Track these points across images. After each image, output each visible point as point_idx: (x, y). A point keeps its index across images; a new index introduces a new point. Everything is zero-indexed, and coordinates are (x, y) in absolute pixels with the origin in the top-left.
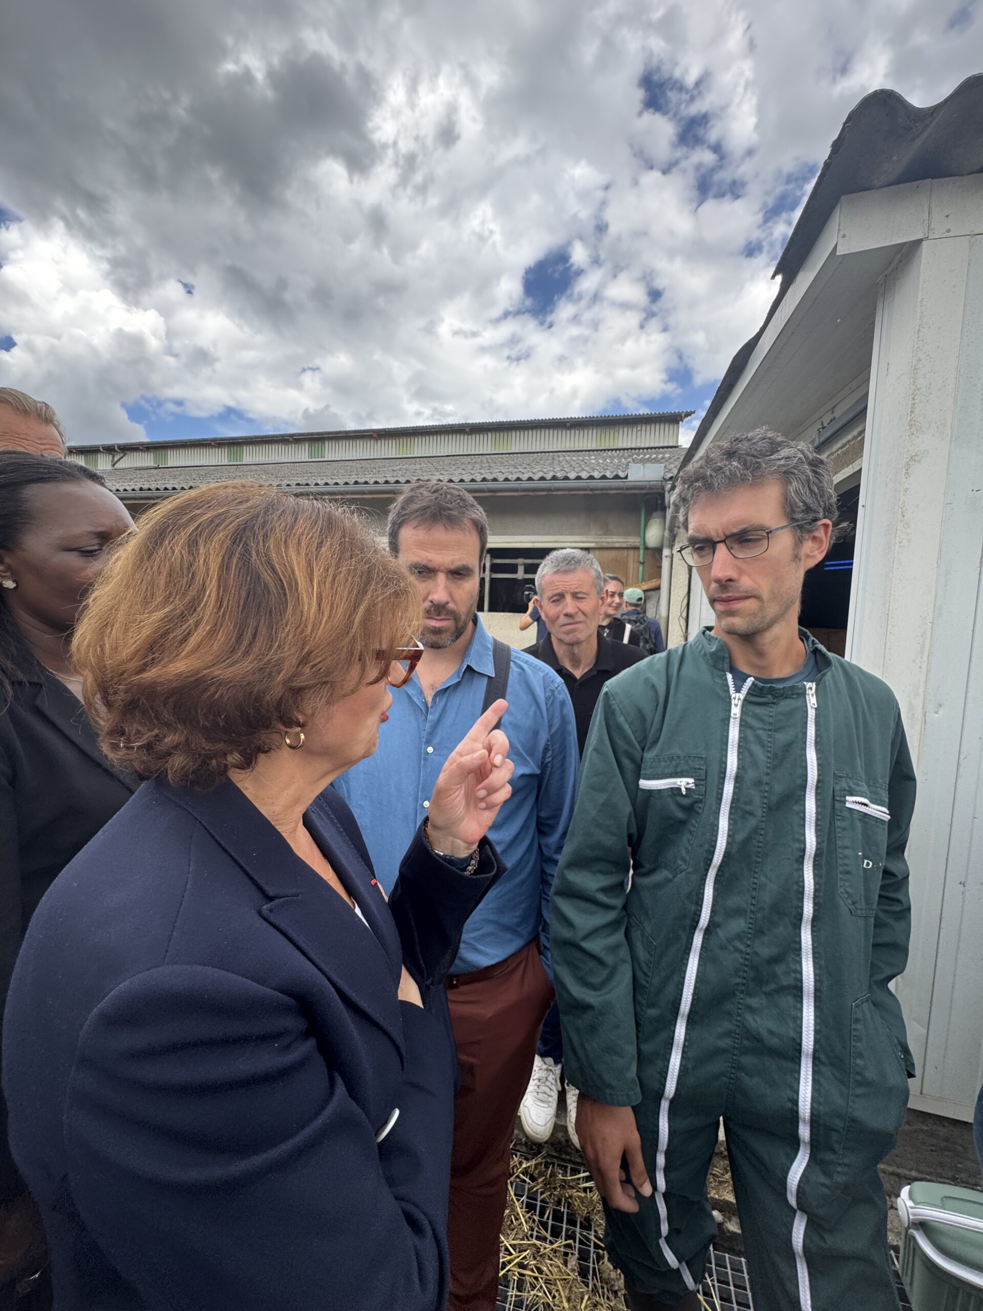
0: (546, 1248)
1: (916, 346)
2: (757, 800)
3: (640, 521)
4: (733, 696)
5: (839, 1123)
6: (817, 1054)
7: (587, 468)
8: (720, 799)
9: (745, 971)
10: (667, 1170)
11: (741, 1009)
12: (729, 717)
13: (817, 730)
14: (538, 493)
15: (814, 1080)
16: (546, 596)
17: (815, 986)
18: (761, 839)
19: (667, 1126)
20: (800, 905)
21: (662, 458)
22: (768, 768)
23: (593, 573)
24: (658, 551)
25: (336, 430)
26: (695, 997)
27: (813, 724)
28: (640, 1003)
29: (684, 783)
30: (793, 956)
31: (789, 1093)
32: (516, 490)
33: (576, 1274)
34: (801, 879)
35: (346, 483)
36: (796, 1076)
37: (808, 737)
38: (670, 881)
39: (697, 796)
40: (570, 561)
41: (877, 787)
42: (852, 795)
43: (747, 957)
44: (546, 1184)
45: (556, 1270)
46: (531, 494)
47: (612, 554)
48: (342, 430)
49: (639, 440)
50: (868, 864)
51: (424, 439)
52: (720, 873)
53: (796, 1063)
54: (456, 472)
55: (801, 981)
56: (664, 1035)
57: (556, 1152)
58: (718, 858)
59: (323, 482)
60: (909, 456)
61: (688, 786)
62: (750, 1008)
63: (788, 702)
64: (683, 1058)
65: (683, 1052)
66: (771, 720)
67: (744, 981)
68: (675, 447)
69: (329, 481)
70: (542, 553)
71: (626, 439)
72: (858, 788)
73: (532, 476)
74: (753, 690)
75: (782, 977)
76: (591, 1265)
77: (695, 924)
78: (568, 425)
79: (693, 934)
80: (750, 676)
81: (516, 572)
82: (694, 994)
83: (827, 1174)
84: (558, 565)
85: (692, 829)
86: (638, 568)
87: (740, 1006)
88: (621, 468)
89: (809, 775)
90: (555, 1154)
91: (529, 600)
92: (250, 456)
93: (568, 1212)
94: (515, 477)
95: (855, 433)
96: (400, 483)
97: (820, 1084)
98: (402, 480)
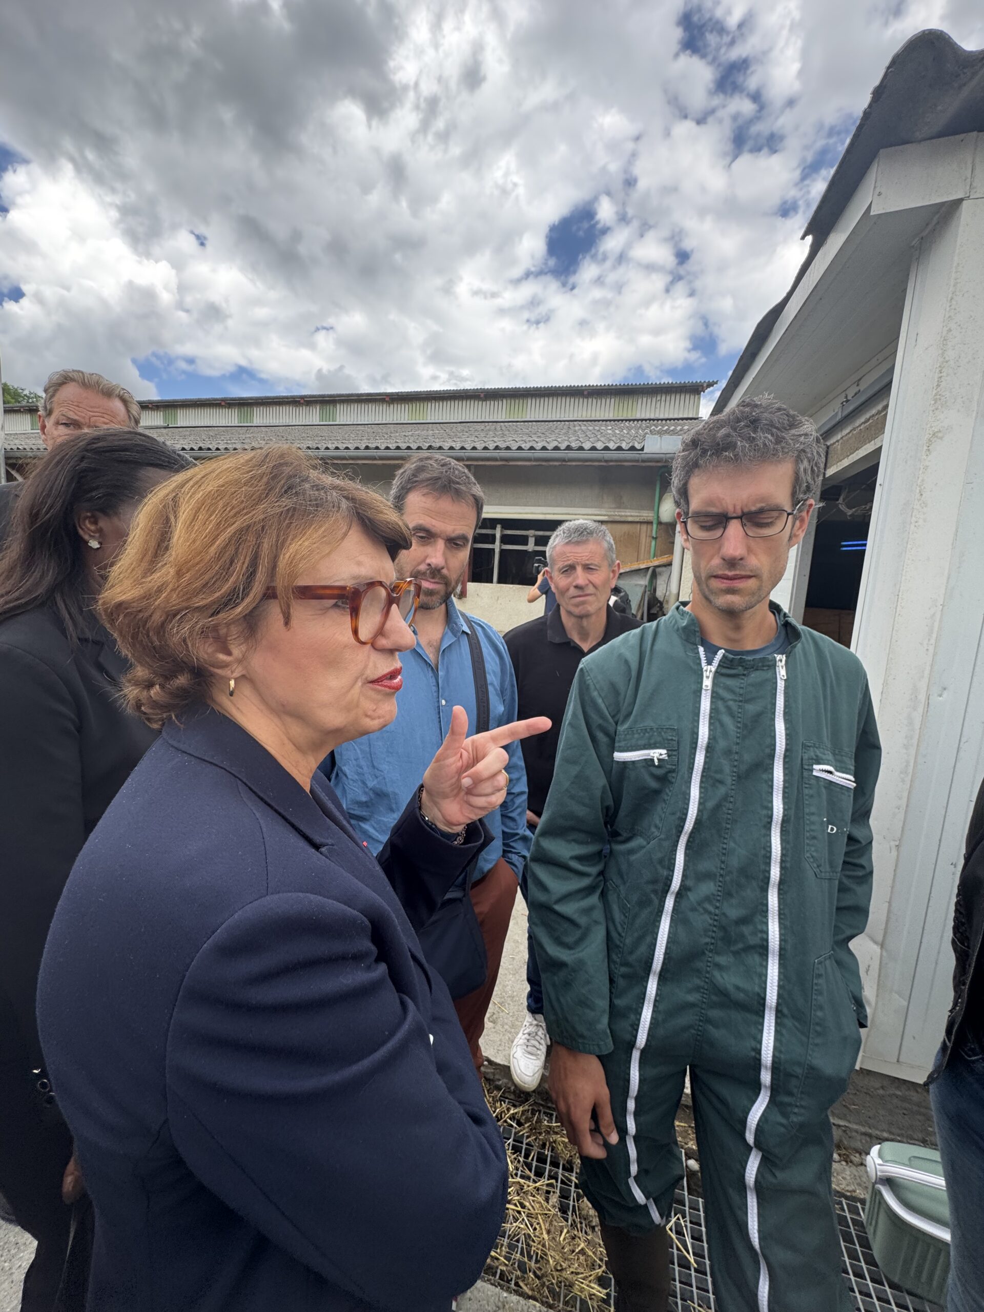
0: (530, 1186)
1: (947, 316)
2: (727, 769)
3: (655, 495)
4: (705, 668)
5: (798, 1071)
6: (780, 1008)
7: (602, 439)
8: (692, 769)
9: (714, 932)
10: (636, 1114)
11: (710, 967)
12: (701, 688)
13: (785, 701)
14: (551, 463)
15: (776, 1031)
16: (557, 567)
17: (780, 945)
18: (731, 806)
19: (637, 1074)
20: (768, 869)
21: (681, 430)
22: (738, 737)
23: (605, 545)
24: (671, 526)
25: (348, 392)
26: (667, 957)
27: (782, 695)
28: (615, 962)
29: (657, 754)
30: (760, 917)
31: (753, 1044)
32: (529, 460)
33: (557, 1210)
34: (768, 844)
35: (357, 448)
36: (760, 1027)
37: (777, 708)
38: (644, 847)
39: (670, 767)
40: (582, 532)
41: (842, 756)
42: (819, 763)
43: (716, 918)
44: (532, 1129)
45: (538, 1205)
46: (544, 463)
47: (625, 527)
48: (354, 392)
49: (658, 410)
50: (832, 829)
51: (437, 404)
52: (691, 839)
53: (760, 1016)
54: (469, 439)
55: (767, 940)
56: (636, 990)
57: (543, 1100)
58: (689, 825)
59: (334, 446)
60: (931, 433)
61: (661, 757)
62: (718, 966)
63: (758, 673)
64: (654, 1011)
65: (655, 1006)
66: (741, 691)
67: (713, 941)
68: (695, 419)
69: (340, 446)
70: (553, 525)
71: (644, 409)
72: (824, 757)
73: (546, 445)
74: (724, 663)
75: (749, 938)
76: (571, 1203)
77: (667, 888)
78: (586, 393)
79: (665, 897)
80: (721, 649)
81: (526, 544)
82: (666, 953)
83: (785, 1115)
84: (570, 536)
85: (666, 798)
86: (651, 542)
87: (709, 964)
88: (637, 439)
89: (778, 745)
90: (541, 1102)
91: (539, 572)
92: (260, 417)
93: (551, 1156)
94: (528, 446)
95: (880, 407)
96: (411, 449)
97: (782, 1035)
98: (414, 446)
